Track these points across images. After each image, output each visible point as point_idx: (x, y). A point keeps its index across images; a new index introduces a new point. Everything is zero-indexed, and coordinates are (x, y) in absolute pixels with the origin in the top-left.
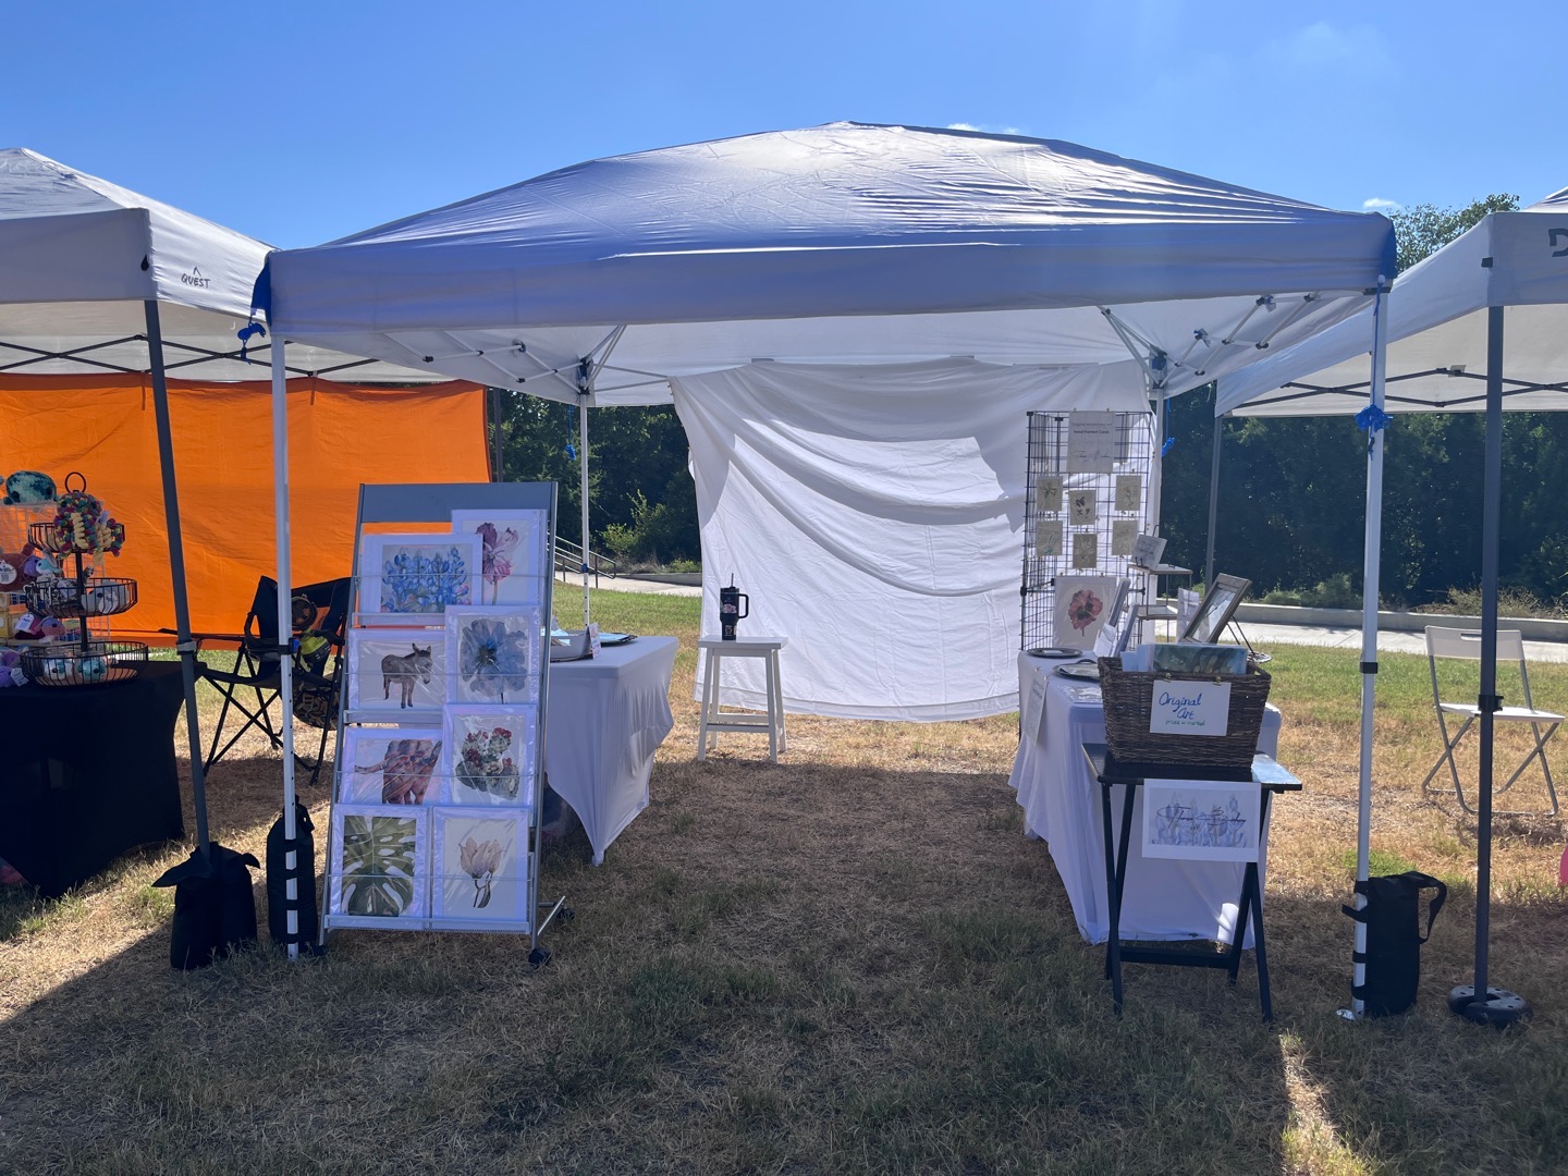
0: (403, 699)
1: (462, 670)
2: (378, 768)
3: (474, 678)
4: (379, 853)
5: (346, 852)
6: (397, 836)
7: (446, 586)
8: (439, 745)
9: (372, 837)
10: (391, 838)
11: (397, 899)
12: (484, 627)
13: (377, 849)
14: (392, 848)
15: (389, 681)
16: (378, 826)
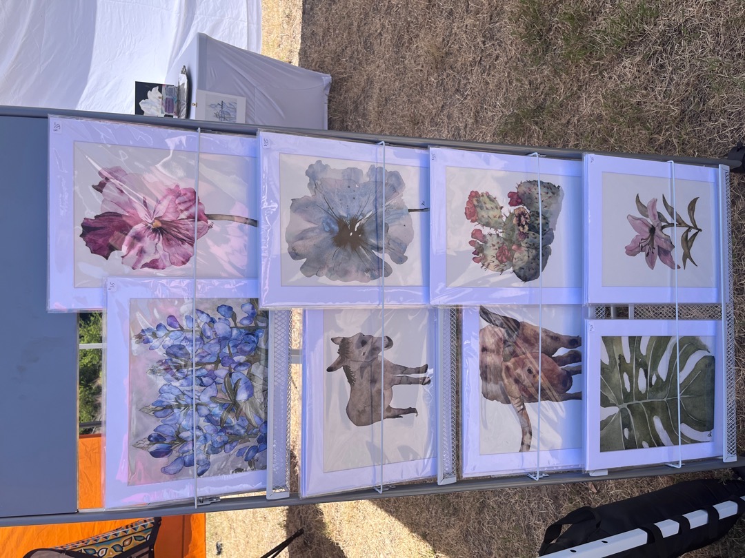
0: (417, 382)
1: (374, 277)
2: (522, 413)
3: (386, 257)
4: (643, 392)
5: (645, 444)
6: (623, 367)
7: (216, 349)
8: (485, 313)
9: (625, 405)
10: (625, 376)
11: (695, 359)
12: (302, 236)
13: (640, 396)
14: (637, 371)
15: (389, 408)
16: (611, 397)
